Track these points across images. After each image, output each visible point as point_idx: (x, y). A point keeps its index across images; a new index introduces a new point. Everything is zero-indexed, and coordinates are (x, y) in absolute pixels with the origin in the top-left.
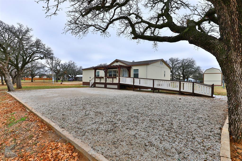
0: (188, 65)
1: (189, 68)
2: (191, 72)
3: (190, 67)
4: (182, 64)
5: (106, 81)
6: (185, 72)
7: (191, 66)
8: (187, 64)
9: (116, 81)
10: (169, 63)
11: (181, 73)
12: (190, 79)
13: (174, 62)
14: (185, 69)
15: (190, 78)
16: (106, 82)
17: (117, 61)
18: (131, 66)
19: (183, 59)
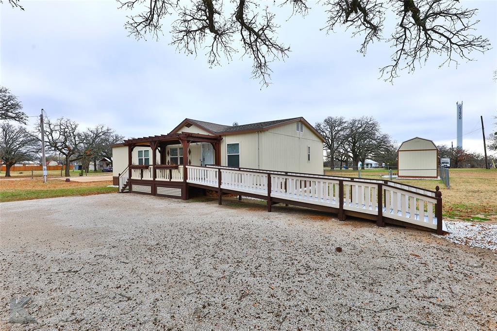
0: (364, 132)
1: (366, 139)
2: (369, 148)
3: (368, 136)
4: (352, 131)
5: (155, 176)
6: (358, 148)
7: (370, 134)
8: (361, 130)
9: (177, 176)
10: (325, 128)
11: (349, 150)
12: (367, 161)
13: (335, 127)
14: (358, 141)
15: (368, 159)
16: (156, 179)
17: (187, 123)
18: (220, 136)
19: (352, 119)
